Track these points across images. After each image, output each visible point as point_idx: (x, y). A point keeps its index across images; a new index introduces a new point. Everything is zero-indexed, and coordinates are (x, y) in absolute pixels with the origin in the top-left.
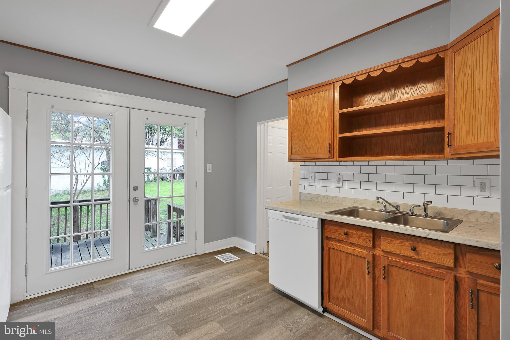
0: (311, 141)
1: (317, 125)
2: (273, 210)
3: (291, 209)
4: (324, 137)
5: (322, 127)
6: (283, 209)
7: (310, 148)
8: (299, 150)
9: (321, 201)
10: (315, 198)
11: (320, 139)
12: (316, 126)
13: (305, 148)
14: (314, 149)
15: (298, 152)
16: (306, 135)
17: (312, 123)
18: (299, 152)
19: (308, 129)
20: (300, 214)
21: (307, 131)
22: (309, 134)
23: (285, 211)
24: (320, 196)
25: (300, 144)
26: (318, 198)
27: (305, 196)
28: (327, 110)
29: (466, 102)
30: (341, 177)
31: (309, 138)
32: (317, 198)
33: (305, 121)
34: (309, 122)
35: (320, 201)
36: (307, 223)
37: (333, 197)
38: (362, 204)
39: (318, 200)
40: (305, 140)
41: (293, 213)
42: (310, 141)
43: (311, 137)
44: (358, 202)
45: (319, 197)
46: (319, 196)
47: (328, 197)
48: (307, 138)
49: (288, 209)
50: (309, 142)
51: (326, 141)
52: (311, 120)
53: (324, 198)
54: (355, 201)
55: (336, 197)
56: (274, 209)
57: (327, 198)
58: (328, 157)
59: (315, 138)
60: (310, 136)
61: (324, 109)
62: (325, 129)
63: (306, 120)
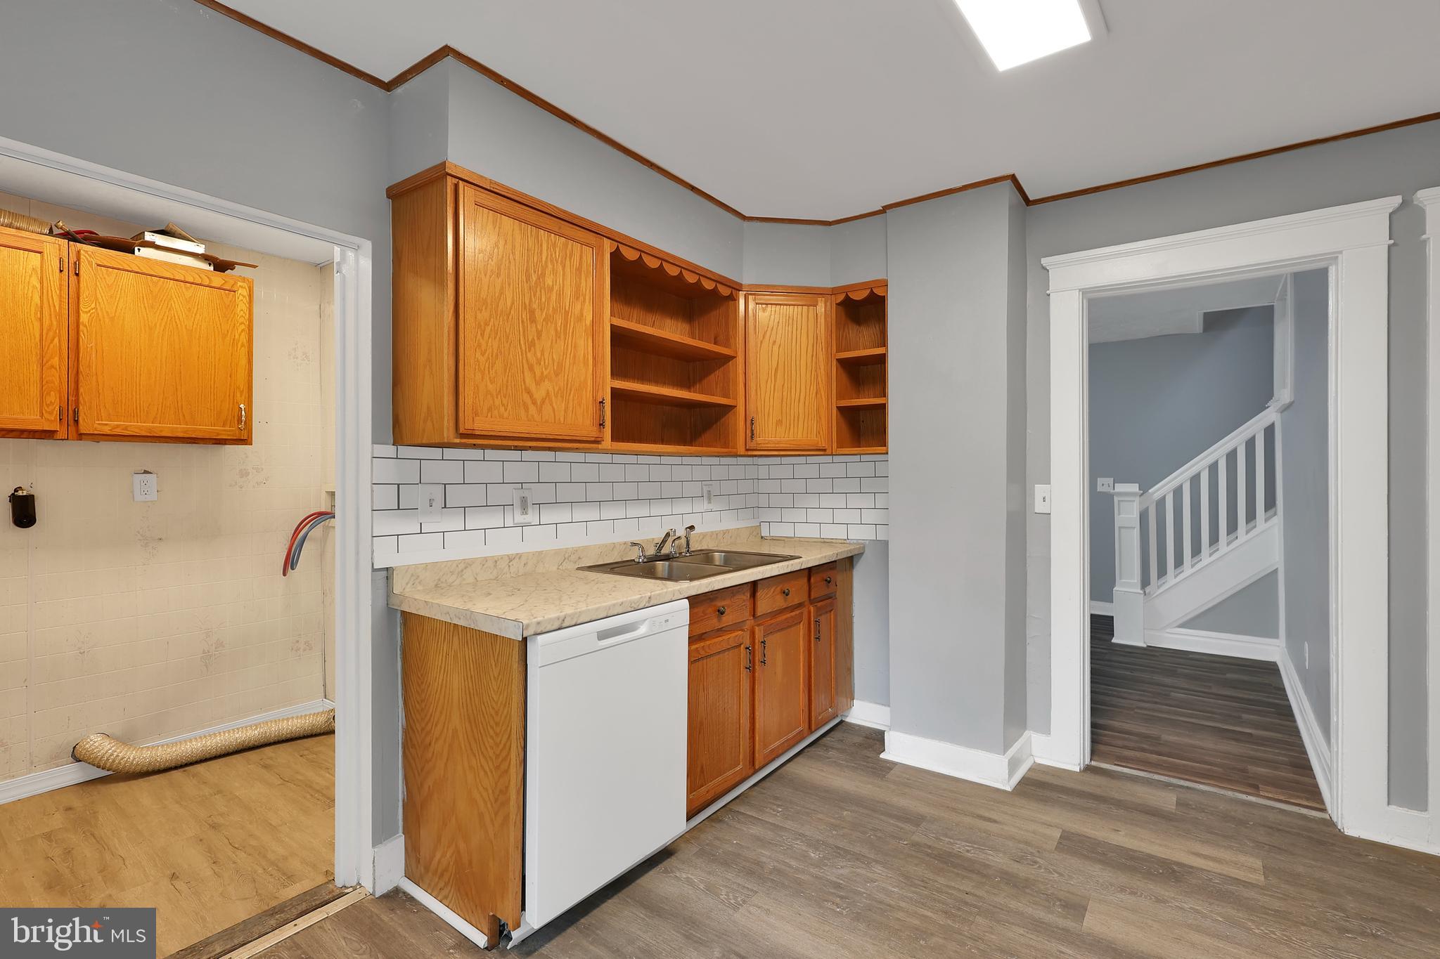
0: (546, 382)
1: (562, 337)
2: (559, 629)
3: (621, 600)
4: (582, 379)
5: (575, 347)
6: (597, 609)
7: (543, 402)
8: (505, 402)
9: (476, 579)
10: (452, 573)
11: (570, 380)
12: (559, 337)
13: (526, 397)
14: (555, 407)
15: (502, 409)
16: (529, 355)
17: (547, 324)
18: (506, 410)
19: (535, 338)
20: (647, 605)
21: (532, 345)
22: (539, 355)
23: (605, 616)
24: (470, 565)
25: (507, 382)
26: (464, 571)
27: (412, 575)
28: (587, 301)
29: (775, 381)
30: (526, 494)
31: (538, 371)
32: (462, 571)
33: (525, 308)
34: (540, 317)
35: (471, 580)
36: (667, 621)
37: (511, 559)
38: (579, 558)
39: (464, 579)
40: (526, 374)
41: (630, 609)
42: (542, 379)
43: (546, 369)
44: (573, 557)
45: (466, 568)
46: (468, 564)
47: (496, 562)
48: (531, 368)
49: (614, 605)
50: (538, 383)
51: (586, 391)
52: (544, 314)
53: (485, 566)
54: (566, 556)
55: (519, 556)
56: (564, 625)
57: (495, 566)
58: (593, 439)
59: (557, 375)
60: (542, 363)
61: (581, 298)
62: (584, 356)
63: (527, 304)
